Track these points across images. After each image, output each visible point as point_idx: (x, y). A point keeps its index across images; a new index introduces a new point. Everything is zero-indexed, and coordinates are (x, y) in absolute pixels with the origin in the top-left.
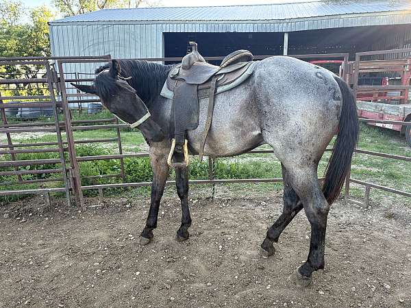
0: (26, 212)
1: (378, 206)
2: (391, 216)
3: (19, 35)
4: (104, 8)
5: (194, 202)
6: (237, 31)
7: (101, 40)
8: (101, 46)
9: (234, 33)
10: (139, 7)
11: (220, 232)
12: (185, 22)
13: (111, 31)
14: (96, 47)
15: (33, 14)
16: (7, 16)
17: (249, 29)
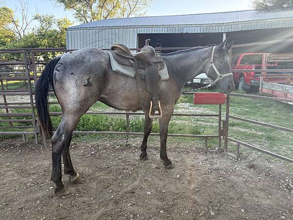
0: (10, 146)
1: (245, 159)
2: (252, 167)
3: (50, 36)
4: (108, 18)
5: (117, 147)
6: (188, 32)
7: (97, 39)
8: (97, 43)
9: (187, 33)
10: (129, 17)
11: (122, 168)
12: (152, 26)
13: (104, 33)
14: (94, 44)
15: (59, 24)
16: (44, 25)
17: (197, 30)
